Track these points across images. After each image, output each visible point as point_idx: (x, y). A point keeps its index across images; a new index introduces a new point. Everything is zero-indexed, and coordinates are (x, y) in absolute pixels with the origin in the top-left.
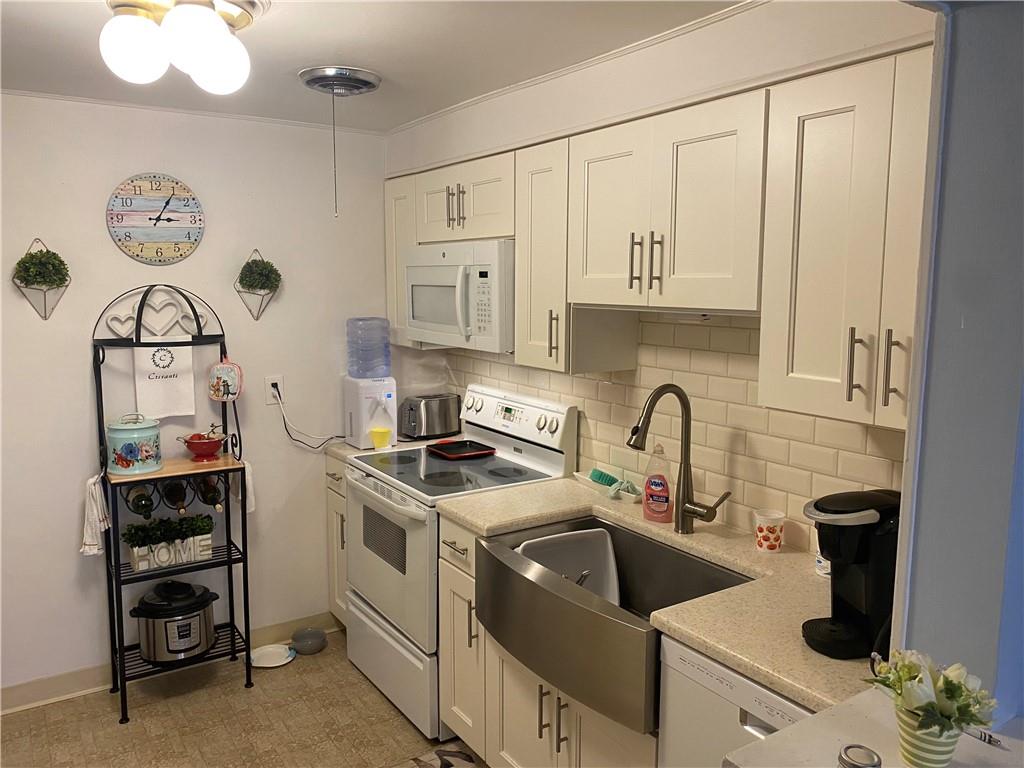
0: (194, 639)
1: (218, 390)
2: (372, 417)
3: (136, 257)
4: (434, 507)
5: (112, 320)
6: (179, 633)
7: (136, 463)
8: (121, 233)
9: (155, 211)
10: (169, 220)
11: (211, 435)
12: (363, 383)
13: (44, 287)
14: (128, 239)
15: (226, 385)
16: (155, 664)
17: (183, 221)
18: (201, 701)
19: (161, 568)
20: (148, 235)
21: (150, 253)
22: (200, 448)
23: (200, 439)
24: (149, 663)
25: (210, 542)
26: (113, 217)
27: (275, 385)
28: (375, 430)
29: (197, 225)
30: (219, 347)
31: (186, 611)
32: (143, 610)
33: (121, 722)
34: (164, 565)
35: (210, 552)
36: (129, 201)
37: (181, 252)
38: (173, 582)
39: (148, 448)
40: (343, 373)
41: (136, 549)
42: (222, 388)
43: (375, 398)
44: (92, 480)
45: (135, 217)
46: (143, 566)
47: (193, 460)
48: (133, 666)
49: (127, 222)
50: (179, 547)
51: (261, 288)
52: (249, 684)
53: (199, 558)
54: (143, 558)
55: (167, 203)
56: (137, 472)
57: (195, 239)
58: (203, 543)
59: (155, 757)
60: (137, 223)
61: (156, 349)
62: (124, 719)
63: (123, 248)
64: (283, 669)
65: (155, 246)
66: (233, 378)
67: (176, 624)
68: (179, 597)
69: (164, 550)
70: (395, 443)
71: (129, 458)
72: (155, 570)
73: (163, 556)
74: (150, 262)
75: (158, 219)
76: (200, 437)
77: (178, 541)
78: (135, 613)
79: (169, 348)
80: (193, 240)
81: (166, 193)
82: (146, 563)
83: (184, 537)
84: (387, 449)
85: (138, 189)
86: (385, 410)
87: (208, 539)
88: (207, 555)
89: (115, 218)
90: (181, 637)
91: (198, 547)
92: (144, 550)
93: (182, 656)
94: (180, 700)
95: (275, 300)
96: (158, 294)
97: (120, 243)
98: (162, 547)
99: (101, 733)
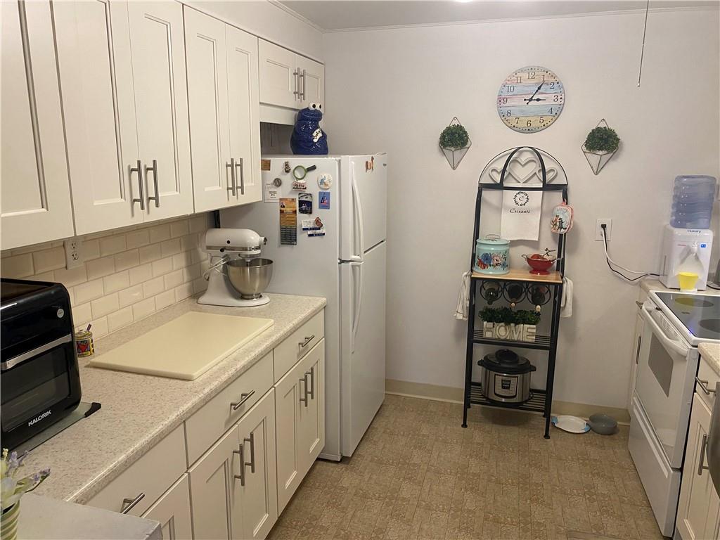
0: (511, 392)
1: (556, 225)
2: (682, 261)
3: (513, 128)
4: (697, 347)
5: (492, 171)
6: (502, 384)
7: (489, 267)
8: (505, 110)
9: (529, 94)
10: (538, 100)
11: (546, 257)
12: (679, 232)
13: (453, 149)
14: (509, 115)
15: (561, 222)
16: (488, 399)
17: (549, 100)
18: (512, 434)
19: (499, 339)
20: (522, 111)
21: (523, 124)
22: (538, 265)
23: (538, 258)
24: (484, 397)
25: (534, 331)
26: (502, 100)
27: (604, 226)
28: (684, 274)
29: (559, 102)
30: (561, 194)
31: (512, 372)
32: (485, 363)
33: (463, 426)
34: (502, 338)
35: (534, 338)
36: (512, 88)
37: (545, 123)
38: (508, 351)
39: (498, 258)
40: (667, 222)
41: (485, 323)
42: (558, 224)
43: (688, 246)
44: (466, 273)
45: (515, 100)
46: (488, 335)
47: (531, 272)
48: (476, 395)
49: (510, 103)
50: (513, 329)
51: (599, 150)
52: (547, 436)
53: (526, 340)
54: (489, 330)
55: (539, 88)
56: (491, 273)
57: (556, 113)
58: (529, 330)
59: (470, 455)
60: (516, 103)
61: (517, 192)
62: (464, 425)
63: (505, 122)
64: (575, 435)
65: (527, 119)
66: (566, 217)
67: (501, 377)
68: (507, 361)
69: (503, 328)
70: (704, 287)
71: (485, 263)
72: (496, 339)
73: (501, 331)
74: (522, 131)
75: (531, 100)
76: (538, 256)
77: (512, 325)
78: (480, 363)
79: (527, 192)
80: (554, 114)
81: (539, 80)
82: (491, 333)
83: (517, 324)
84: (692, 291)
85: (519, 79)
86: (697, 258)
87: (534, 328)
88: (532, 339)
89: (502, 101)
90: (503, 387)
91: (525, 333)
92: (490, 325)
93: (503, 400)
94: (500, 427)
95: (614, 159)
96: (525, 153)
97: (503, 118)
98: (502, 326)
99: (449, 427)
